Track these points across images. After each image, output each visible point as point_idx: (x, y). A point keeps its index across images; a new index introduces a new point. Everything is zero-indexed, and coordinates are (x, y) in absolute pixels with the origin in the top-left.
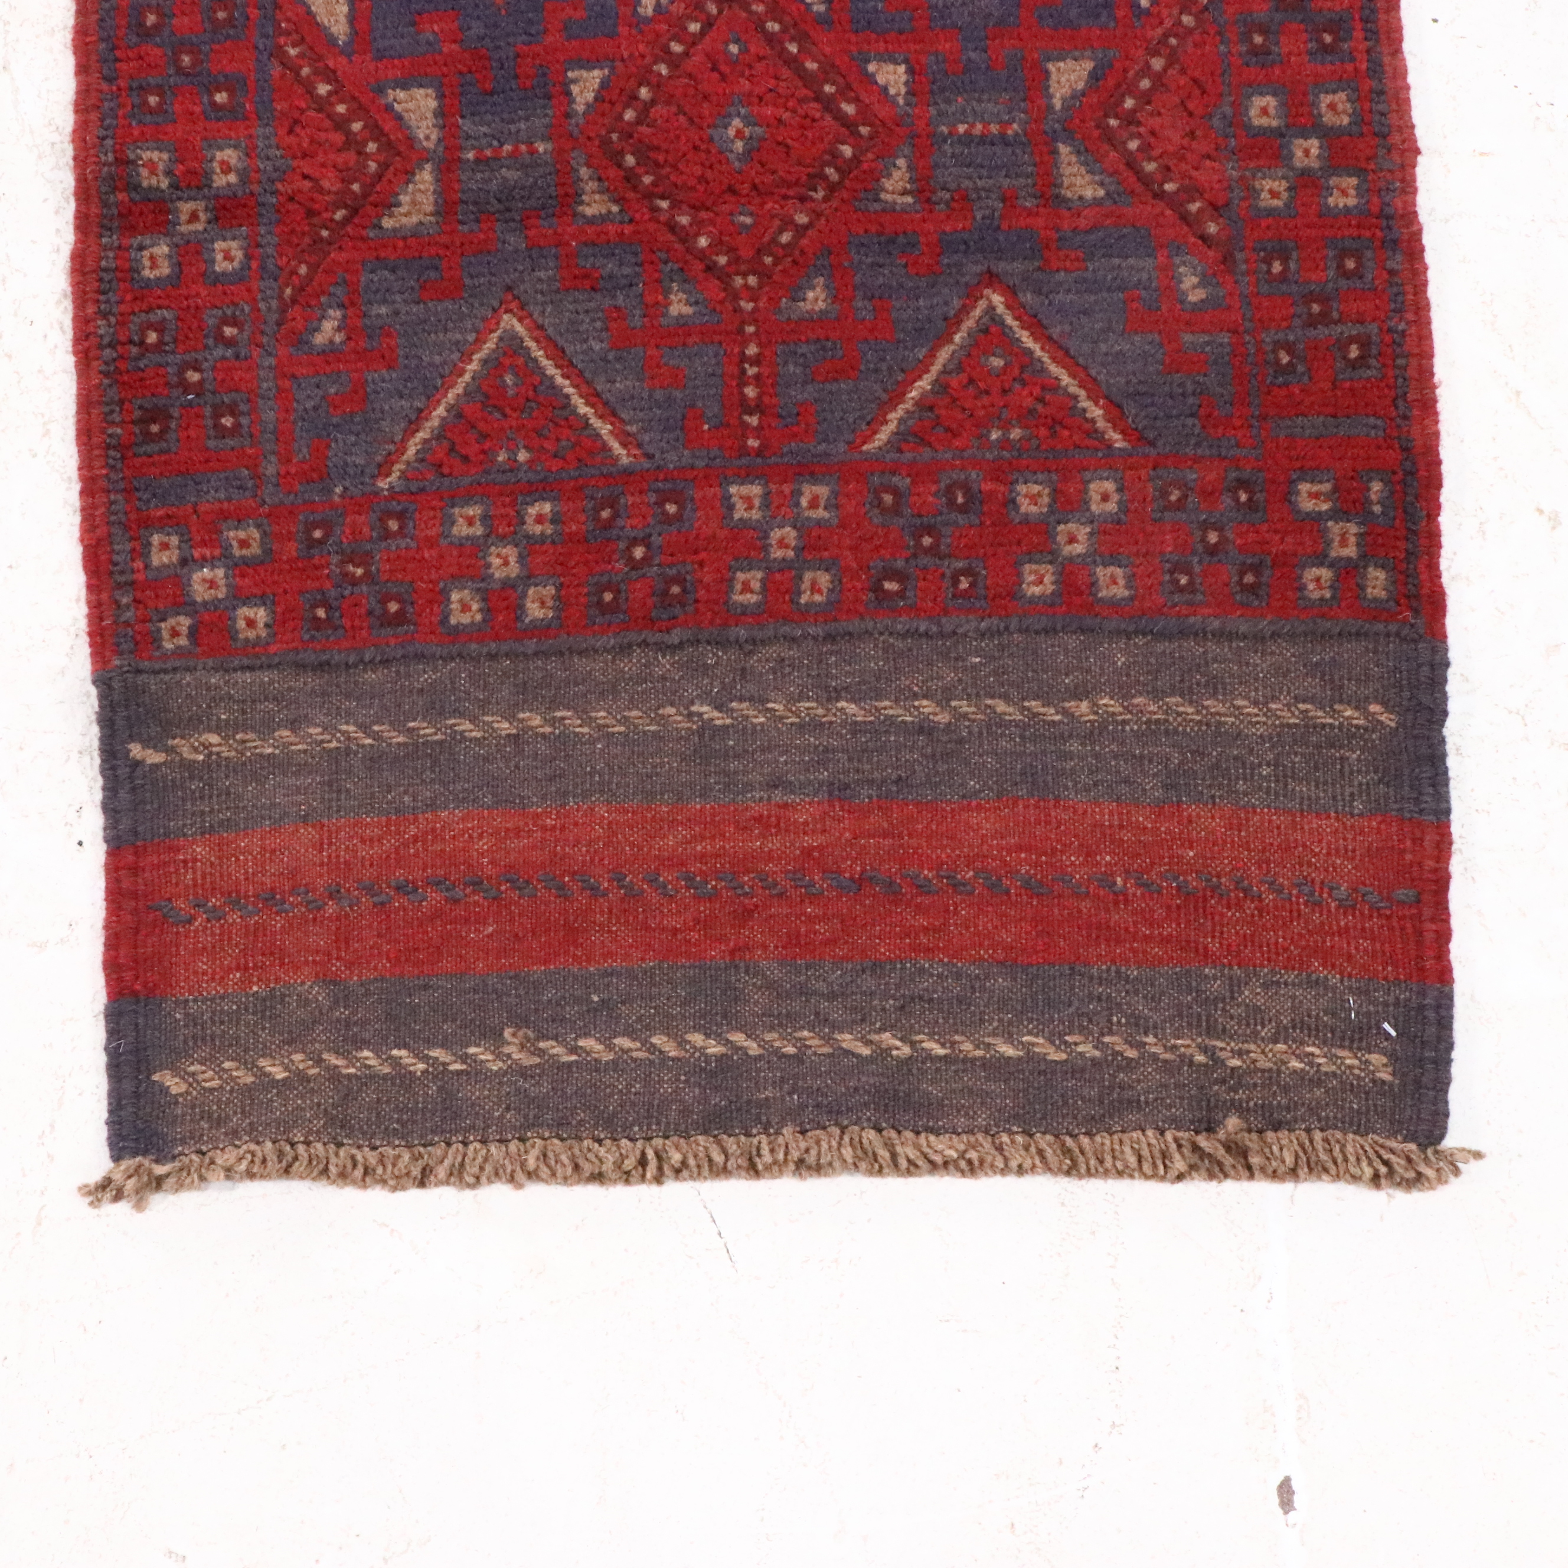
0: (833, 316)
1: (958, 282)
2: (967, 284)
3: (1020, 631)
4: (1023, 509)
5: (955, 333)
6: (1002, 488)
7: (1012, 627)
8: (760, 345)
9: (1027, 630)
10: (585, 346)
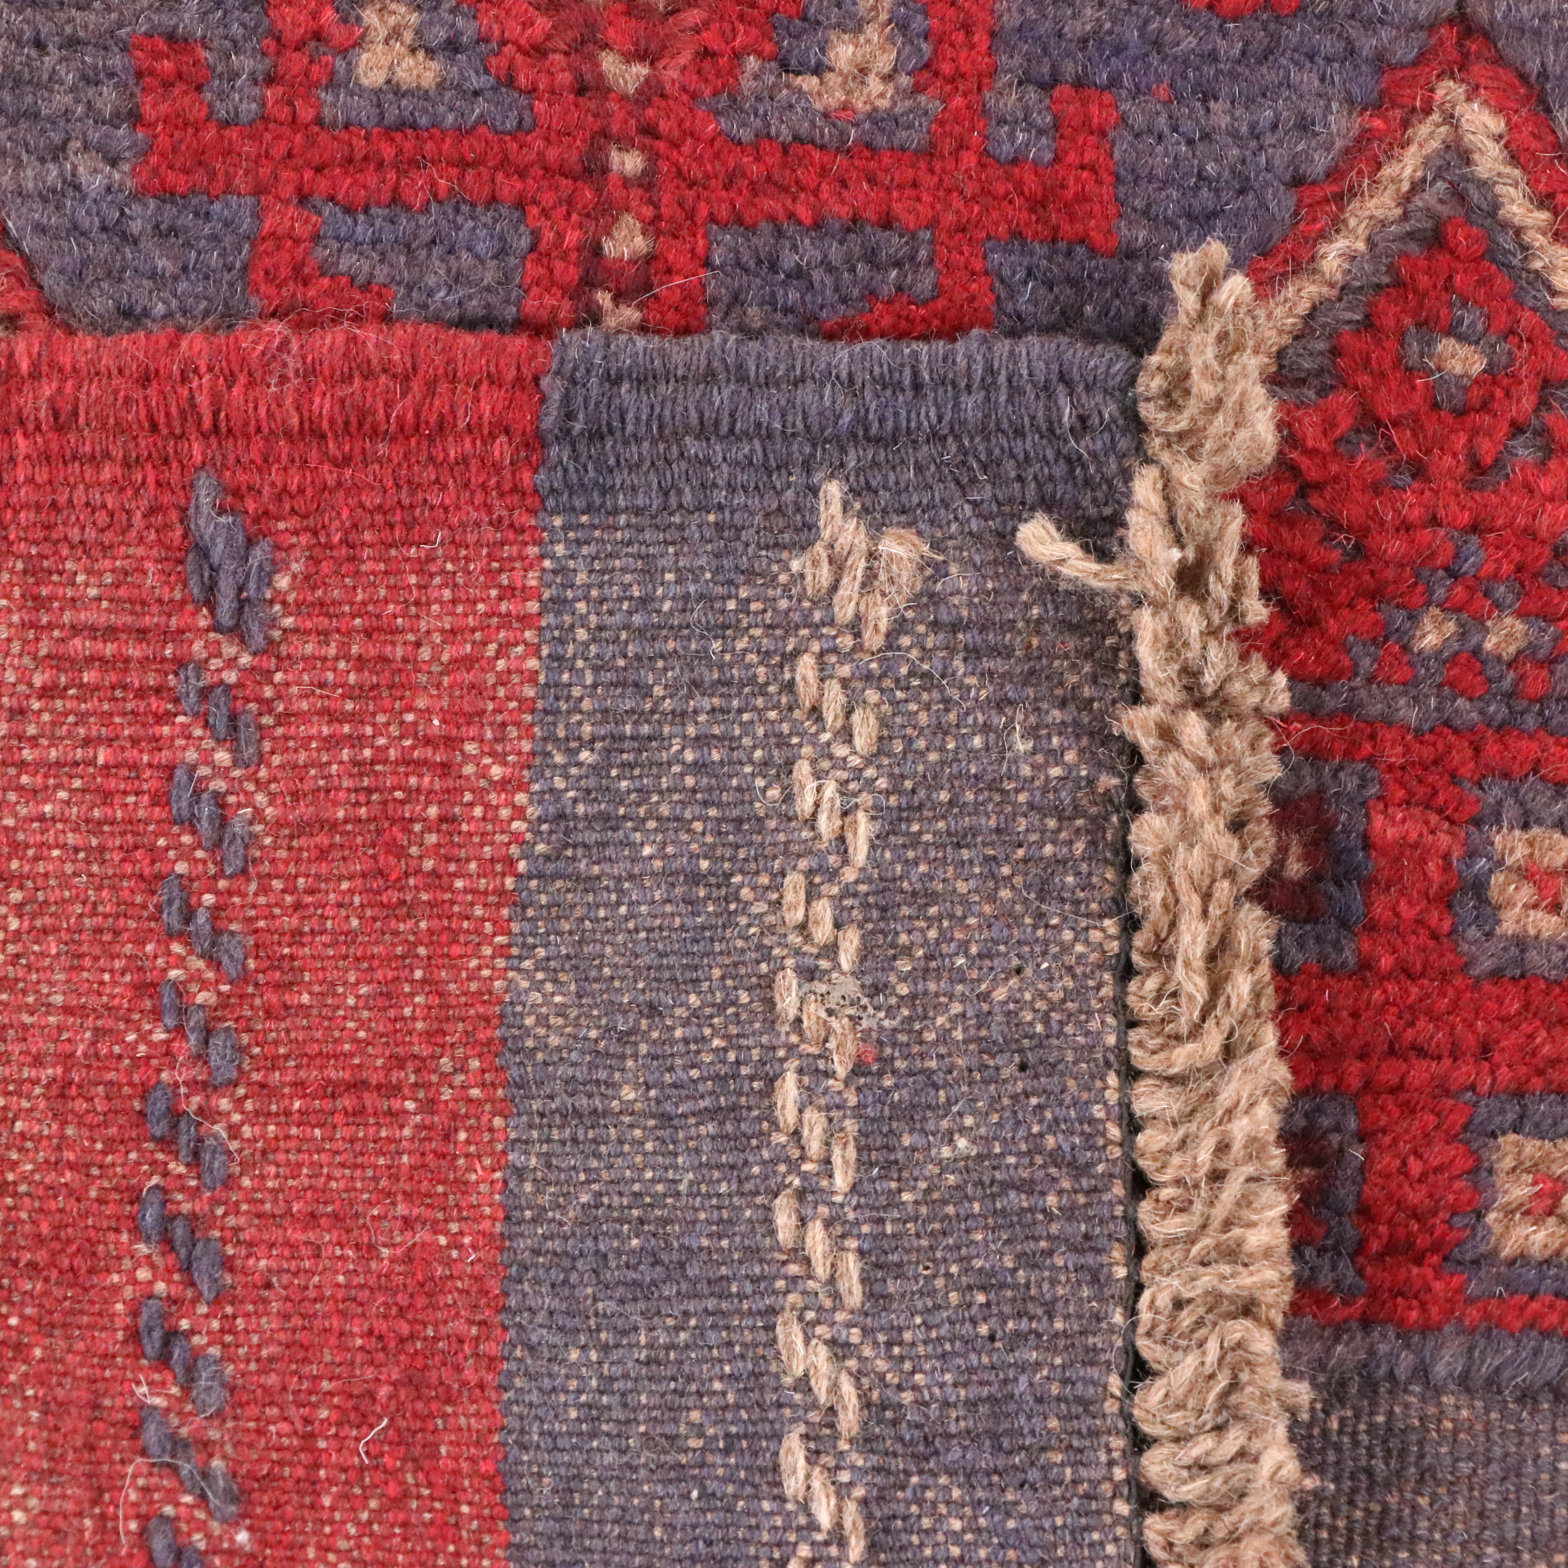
0: (914, 138)
1: (1351, 50)
2: (1381, 62)
3: (1464, 1382)
4: (1508, 924)
5: (1323, 236)
6: (1444, 840)
7: (1440, 1370)
8: (652, 226)
9: (1493, 1384)
10: (53, 172)
